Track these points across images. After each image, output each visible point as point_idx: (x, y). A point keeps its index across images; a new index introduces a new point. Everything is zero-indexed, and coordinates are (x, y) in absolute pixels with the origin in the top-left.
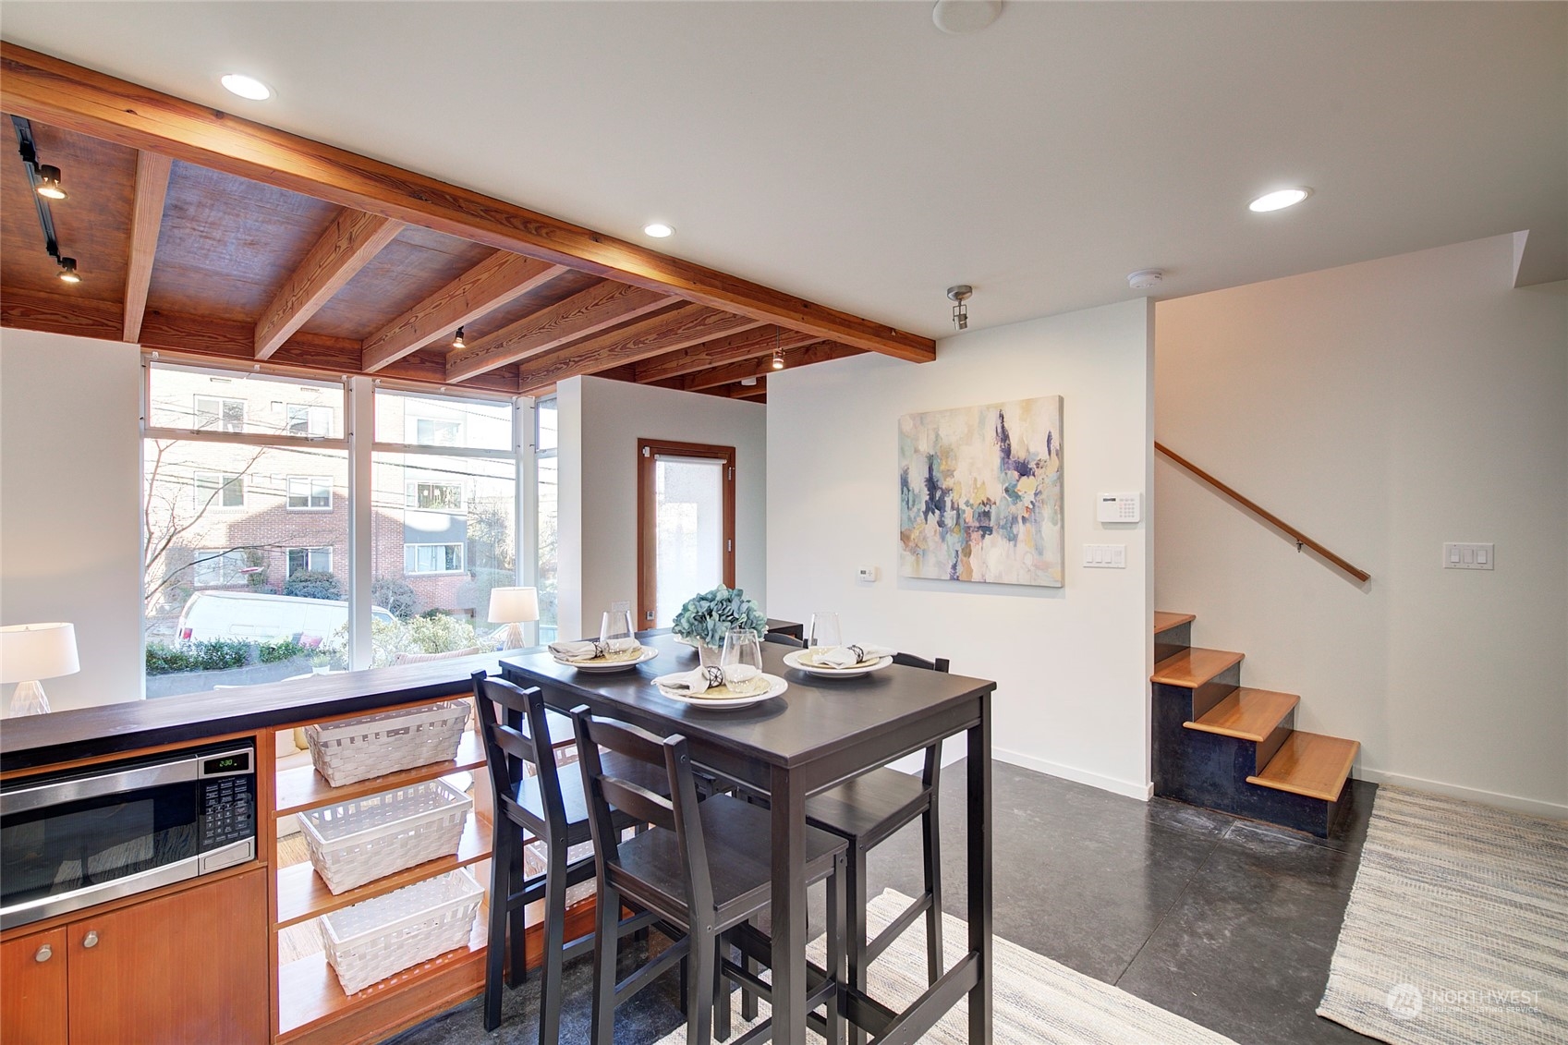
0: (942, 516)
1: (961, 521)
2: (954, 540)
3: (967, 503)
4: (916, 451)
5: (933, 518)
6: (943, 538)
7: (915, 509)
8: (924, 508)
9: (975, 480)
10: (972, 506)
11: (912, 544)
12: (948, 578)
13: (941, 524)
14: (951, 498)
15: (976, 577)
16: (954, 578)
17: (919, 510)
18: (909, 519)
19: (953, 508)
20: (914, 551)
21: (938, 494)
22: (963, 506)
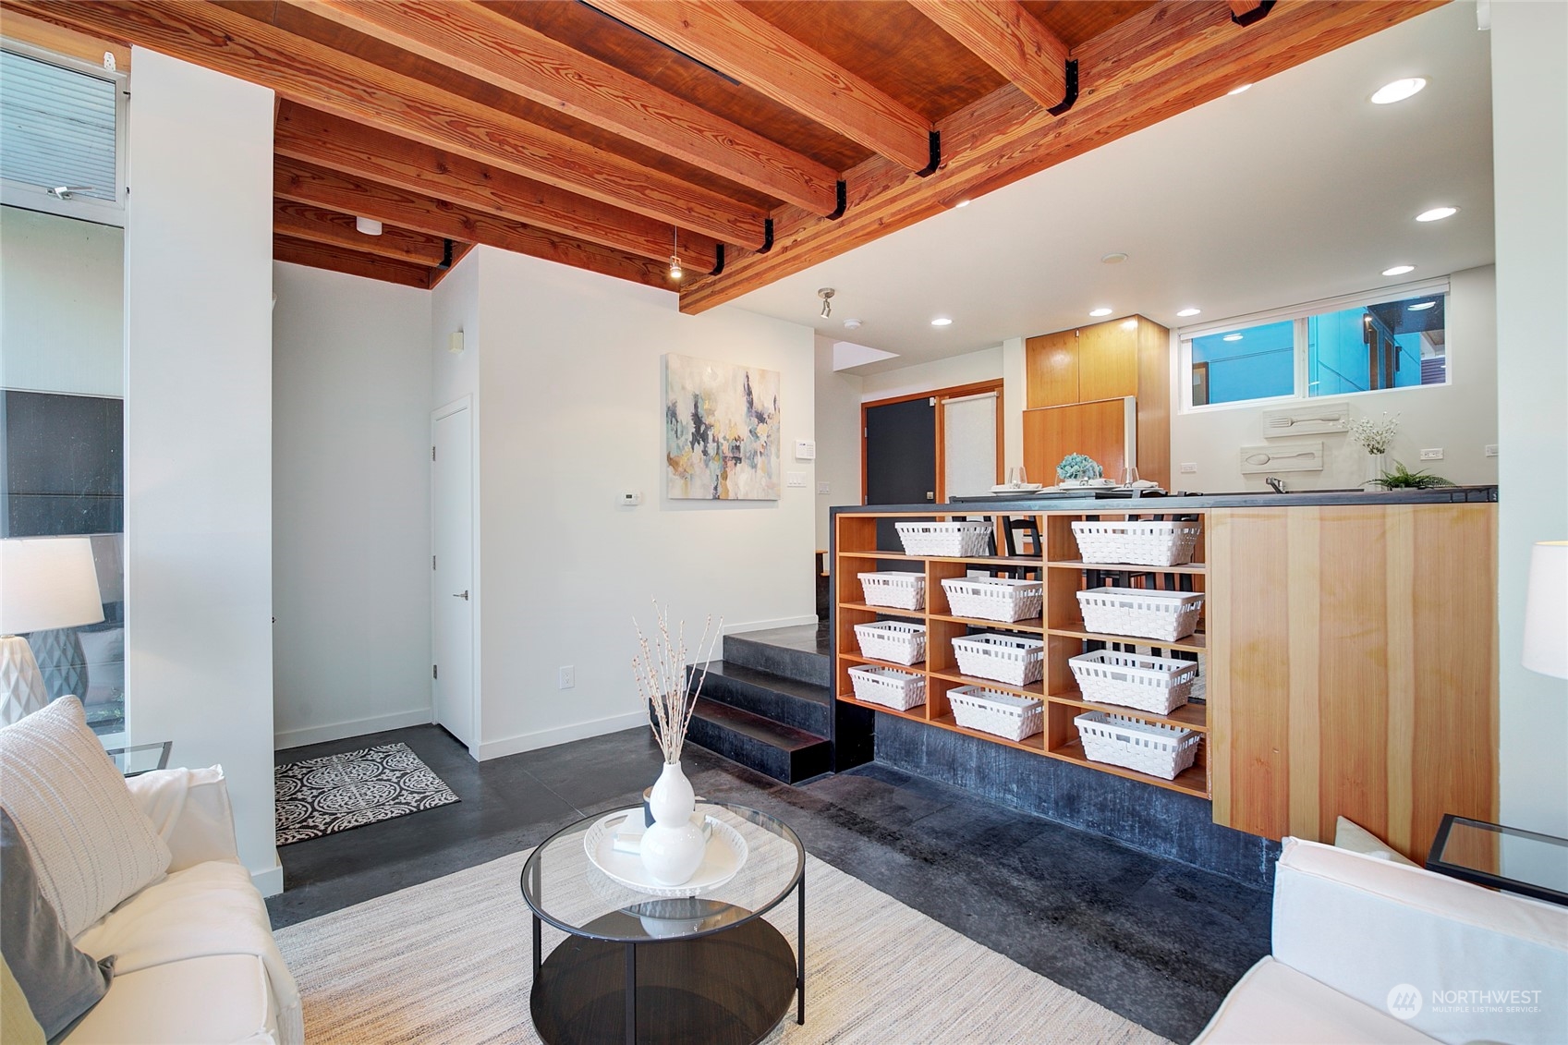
0: (705, 447)
1: (720, 451)
2: (715, 466)
3: (724, 438)
4: (683, 388)
5: (699, 448)
6: (707, 465)
7: (683, 439)
8: (691, 439)
9: (730, 421)
10: (728, 440)
11: (680, 469)
12: (711, 497)
13: (705, 453)
14: (712, 433)
15: (731, 496)
16: (716, 498)
17: (687, 440)
18: (678, 447)
19: (714, 441)
20: (683, 475)
21: (703, 428)
22: (721, 440)
